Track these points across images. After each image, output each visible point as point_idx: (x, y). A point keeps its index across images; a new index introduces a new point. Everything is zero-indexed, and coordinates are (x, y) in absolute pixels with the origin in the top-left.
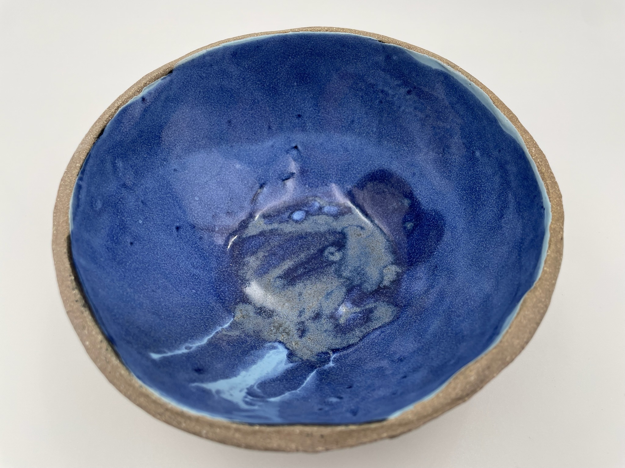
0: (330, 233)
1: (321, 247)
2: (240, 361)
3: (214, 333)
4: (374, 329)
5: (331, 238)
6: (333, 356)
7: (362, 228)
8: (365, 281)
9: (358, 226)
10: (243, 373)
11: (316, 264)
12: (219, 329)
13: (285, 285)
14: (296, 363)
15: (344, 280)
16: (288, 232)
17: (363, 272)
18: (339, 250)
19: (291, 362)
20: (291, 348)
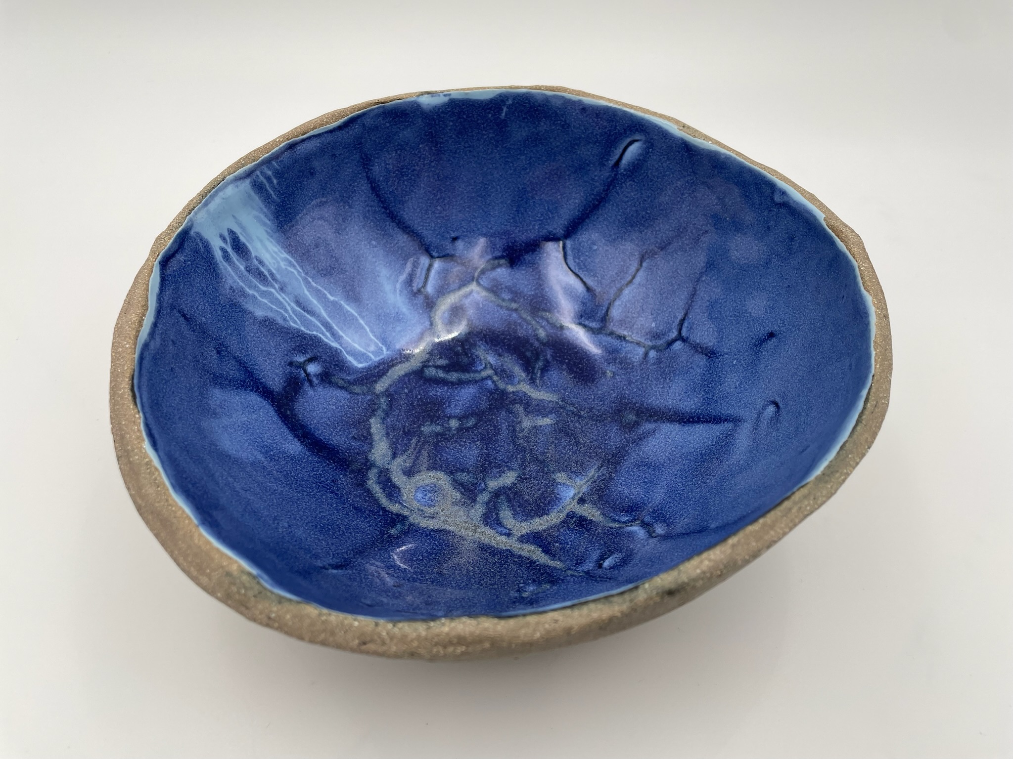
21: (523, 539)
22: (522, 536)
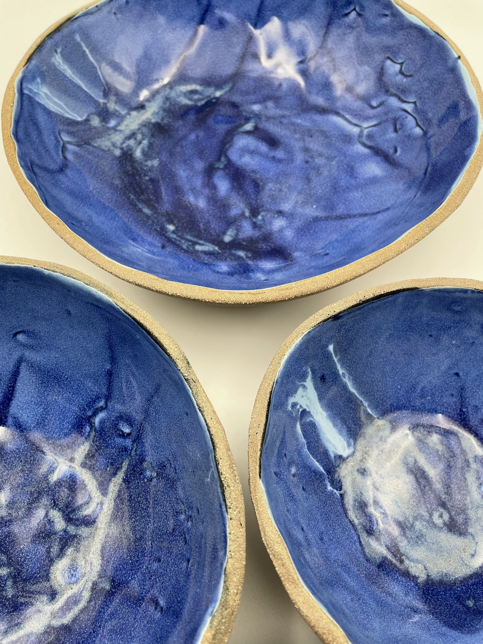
0: (466, 519)
1: (449, 506)
2: (336, 414)
3: (361, 398)
4: (359, 536)
5: (460, 519)
6: (337, 493)
7: (473, 556)
8: (409, 542)
9: (475, 551)
10: (325, 414)
11: (429, 497)
12: (366, 404)
13: (407, 465)
14: (334, 461)
15: (411, 522)
16: (466, 477)
17: (420, 542)
18: (445, 524)
19: (335, 457)
20: (348, 460)
21: (104, 492)
22: (103, 494)
